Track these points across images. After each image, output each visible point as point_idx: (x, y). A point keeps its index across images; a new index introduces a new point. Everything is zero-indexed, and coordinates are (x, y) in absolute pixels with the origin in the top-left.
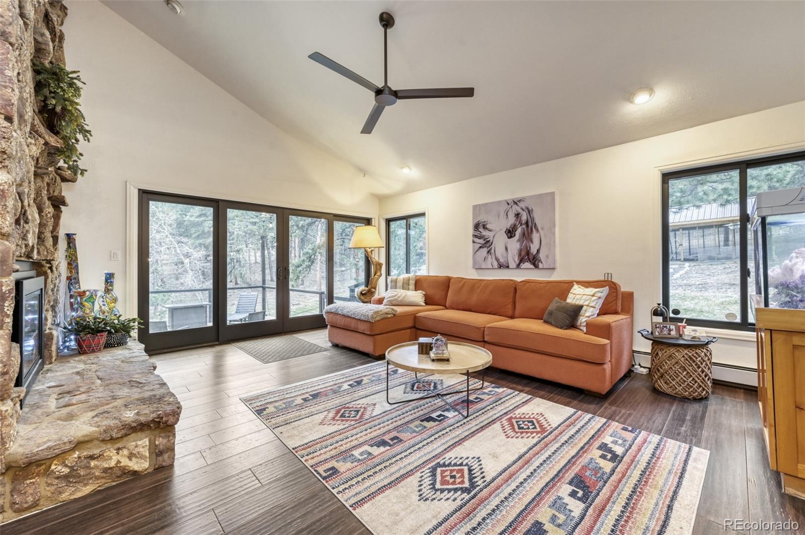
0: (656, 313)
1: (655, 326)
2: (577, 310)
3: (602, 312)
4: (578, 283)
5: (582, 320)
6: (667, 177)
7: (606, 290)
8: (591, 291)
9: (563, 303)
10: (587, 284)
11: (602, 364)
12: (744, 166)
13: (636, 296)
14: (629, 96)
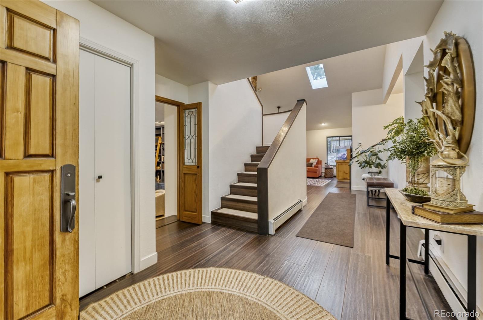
0: (325, 164)
1: (325, 166)
2: (312, 164)
3: (316, 164)
4: (312, 159)
5: (313, 165)
6: (327, 137)
7: (317, 160)
8: (315, 160)
9: (309, 163)
10: (313, 159)
11: (316, 172)
12: (339, 137)
13: (322, 161)
14: (321, 123)
